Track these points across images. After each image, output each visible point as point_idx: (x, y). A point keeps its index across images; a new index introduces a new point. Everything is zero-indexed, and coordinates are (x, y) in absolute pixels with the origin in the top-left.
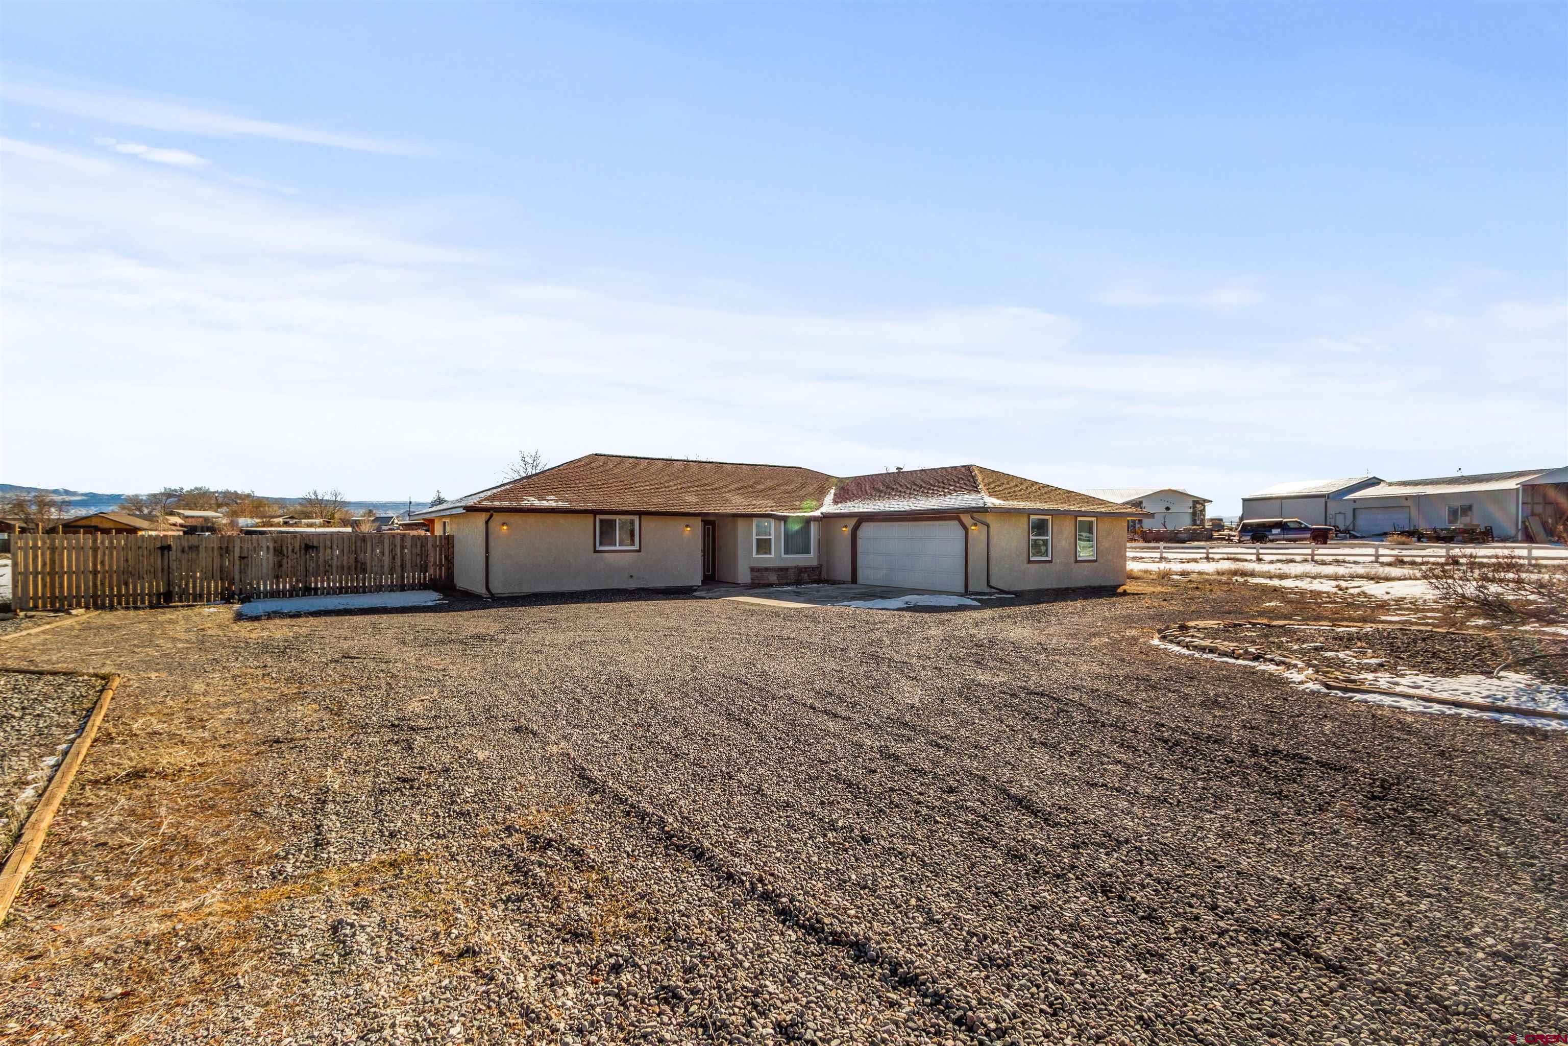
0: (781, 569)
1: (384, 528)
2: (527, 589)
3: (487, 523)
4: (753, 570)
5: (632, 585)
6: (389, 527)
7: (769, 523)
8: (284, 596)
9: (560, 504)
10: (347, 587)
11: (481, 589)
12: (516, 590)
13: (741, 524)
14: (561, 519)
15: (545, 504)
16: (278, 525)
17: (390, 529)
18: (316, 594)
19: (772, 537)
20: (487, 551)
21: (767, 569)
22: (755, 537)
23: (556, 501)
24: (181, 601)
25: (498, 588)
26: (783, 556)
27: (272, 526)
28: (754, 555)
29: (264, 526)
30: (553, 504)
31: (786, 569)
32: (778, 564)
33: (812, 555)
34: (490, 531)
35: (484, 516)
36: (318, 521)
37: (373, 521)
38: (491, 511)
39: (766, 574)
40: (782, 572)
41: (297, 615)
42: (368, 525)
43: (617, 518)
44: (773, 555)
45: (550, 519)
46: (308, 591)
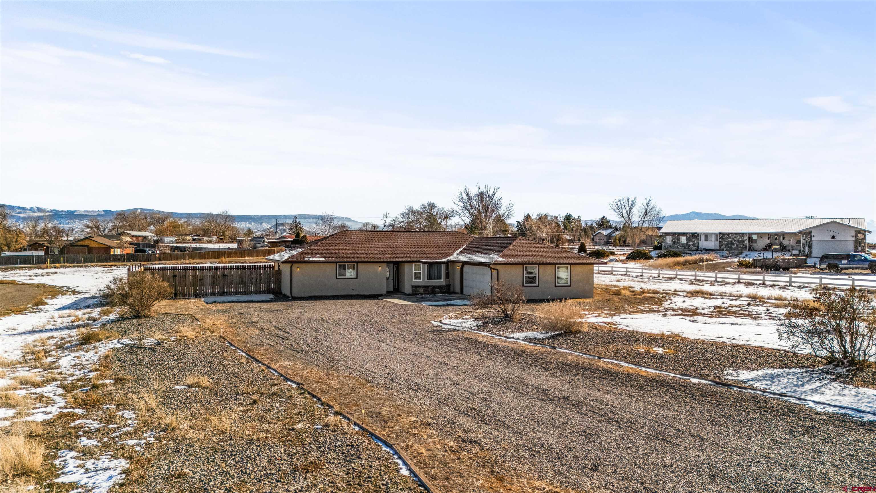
0: (425, 287)
1: (258, 245)
2: (307, 295)
3: (291, 267)
4: (413, 286)
5: (353, 293)
6: (261, 245)
7: (420, 265)
8: (215, 295)
9: (321, 259)
10: (239, 292)
11: (288, 294)
12: (302, 295)
13: (407, 266)
14: (322, 265)
15: (314, 259)
16: (189, 242)
17: (262, 247)
18: (227, 295)
19: (421, 271)
20: (291, 279)
21: (419, 287)
22: (414, 271)
23: (319, 257)
24: (180, 297)
25: (295, 294)
26: (426, 280)
27: (185, 242)
28: (413, 280)
29: (180, 243)
30: (318, 259)
31: (428, 287)
32: (423, 284)
33: (442, 280)
34: (292, 271)
35: (290, 265)
36: (214, 239)
37: (251, 241)
38: (292, 263)
39: (418, 289)
40: (426, 288)
41: (224, 302)
42: (248, 244)
43: (347, 264)
44: (421, 280)
45: (317, 266)
46: (224, 293)
